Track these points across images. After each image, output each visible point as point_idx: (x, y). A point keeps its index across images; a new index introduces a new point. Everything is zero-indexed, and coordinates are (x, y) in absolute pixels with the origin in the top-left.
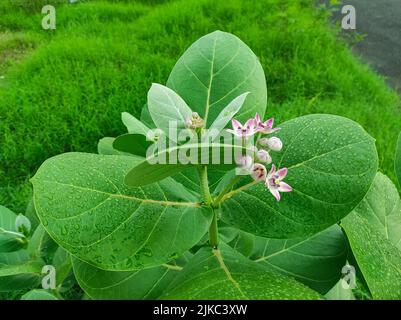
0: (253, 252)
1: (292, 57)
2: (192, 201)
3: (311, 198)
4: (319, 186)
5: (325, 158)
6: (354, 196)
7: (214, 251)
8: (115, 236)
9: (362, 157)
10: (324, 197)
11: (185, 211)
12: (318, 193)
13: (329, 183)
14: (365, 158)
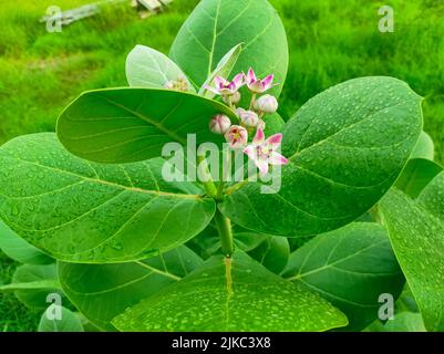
0: (287, 268)
1: (393, 55)
2: (193, 193)
3: (330, 181)
4: (341, 164)
5: (353, 129)
6: (386, 175)
7: (225, 259)
8: (78, 223)
9: (401, 122)
10: (346, 179)
11: (180, 203)
12: (339, 174)
13: (354, 159)
14: (405, 123)
